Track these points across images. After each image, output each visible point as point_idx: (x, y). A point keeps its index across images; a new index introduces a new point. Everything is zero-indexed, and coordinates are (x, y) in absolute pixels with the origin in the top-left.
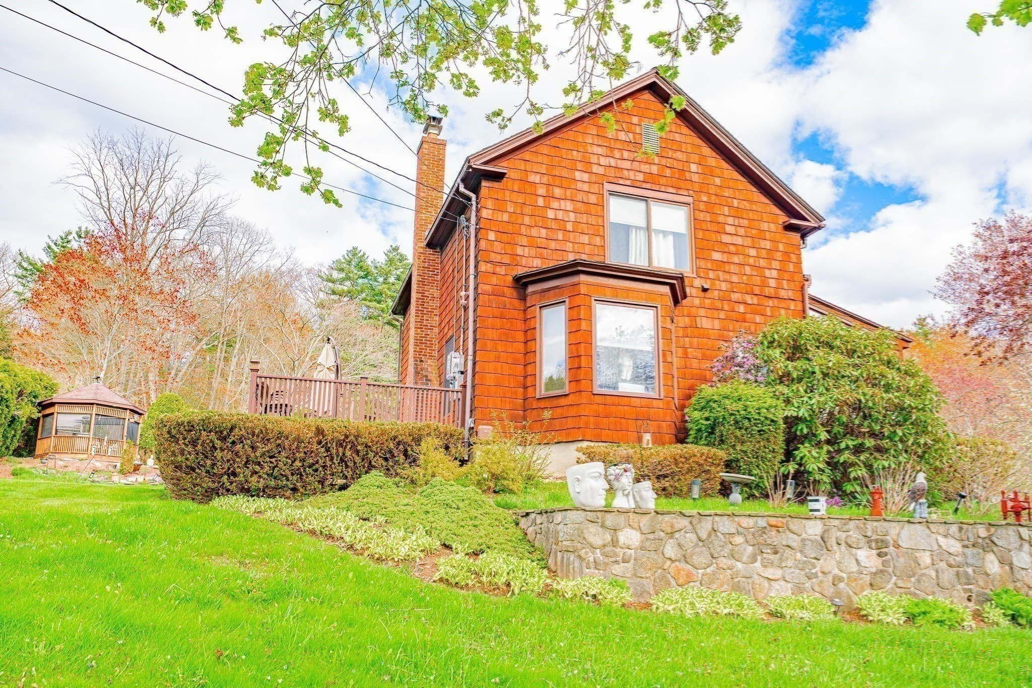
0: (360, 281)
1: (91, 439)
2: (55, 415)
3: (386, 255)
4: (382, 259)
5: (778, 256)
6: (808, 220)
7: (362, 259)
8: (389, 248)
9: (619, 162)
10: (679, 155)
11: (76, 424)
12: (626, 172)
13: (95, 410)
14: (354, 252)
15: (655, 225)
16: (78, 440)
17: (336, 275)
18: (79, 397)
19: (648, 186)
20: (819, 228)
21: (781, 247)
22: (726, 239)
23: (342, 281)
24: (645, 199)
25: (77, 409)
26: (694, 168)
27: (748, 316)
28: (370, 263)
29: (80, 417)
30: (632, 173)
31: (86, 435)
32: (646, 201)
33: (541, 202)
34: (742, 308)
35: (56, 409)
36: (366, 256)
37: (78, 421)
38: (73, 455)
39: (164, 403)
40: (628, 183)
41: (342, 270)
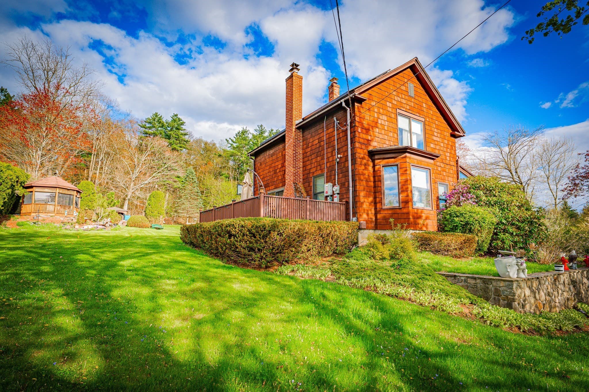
0: (160, 129)
1: (56, 205)
2: (34, 192)
3: (172, 118)
4: (170, 120)
5: (449, 147)
6: (460, 132)
7: (160, 118)
8: (173, 115)
9: (401, 99)
10: (420, 99)
11: (46, 198)
12: (403, 105)
13: (58, 190)
14: (156, 115)
15: (413, 130)
16: (48, 206)
17: (148, 125)
18: (47, 183)
19: (410, 112)
20: (464, 136)
21: (450, 143)
22: (435, 138)
23: (150, 128)
24: (409, 118)
25: (46, 190)
26: (424, 105)
27: (442, 172)
28: (164, 121)
29: (49, 194)
30: (405, 105)
31: (53, 203)
32: (410, 119)
33: (376, 115)
34: (440, 169)
35: (34, 189)
36: (162, 117)
37: (47, 196)
38: (46, 214)
39: (84, 186)
40: (404, 109)
41: (150, 123)
